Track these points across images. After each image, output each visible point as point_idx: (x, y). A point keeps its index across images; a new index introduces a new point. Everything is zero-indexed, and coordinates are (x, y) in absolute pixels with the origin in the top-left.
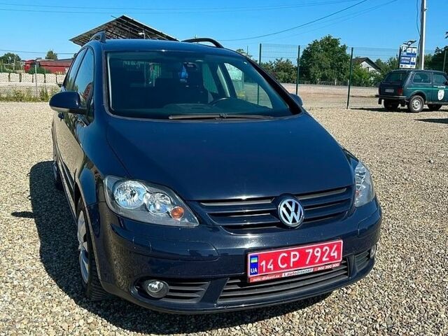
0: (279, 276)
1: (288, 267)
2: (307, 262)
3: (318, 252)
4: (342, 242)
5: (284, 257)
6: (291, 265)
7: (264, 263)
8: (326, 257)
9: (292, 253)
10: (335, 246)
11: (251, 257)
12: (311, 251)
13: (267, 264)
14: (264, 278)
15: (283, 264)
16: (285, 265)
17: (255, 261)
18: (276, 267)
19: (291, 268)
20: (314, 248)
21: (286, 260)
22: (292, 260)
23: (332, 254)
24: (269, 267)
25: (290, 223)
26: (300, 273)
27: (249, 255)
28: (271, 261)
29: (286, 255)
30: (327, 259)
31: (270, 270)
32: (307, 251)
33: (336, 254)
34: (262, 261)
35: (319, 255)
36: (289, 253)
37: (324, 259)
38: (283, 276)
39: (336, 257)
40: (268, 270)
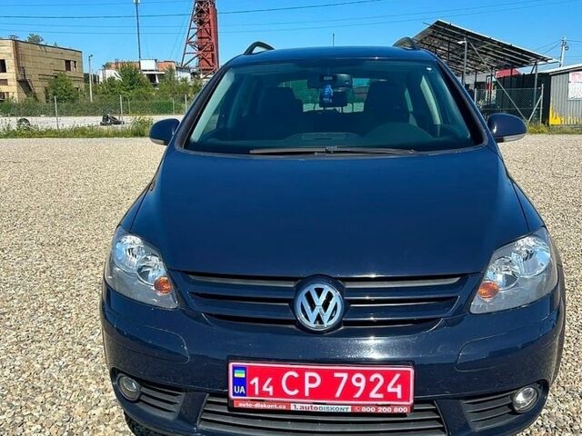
0: (284, 407)
1: (301, 395)
2: (338, 394)
3: (358, 380)
4: (411, 370)
5: (290, 378)
6: (307, 394)
7: (255, 381)
8: (378, 392)
9: (307, 375)
10: (397, 376)
11: (235, 368)
12: (345, 376)
13: (261, 384)
14: (258, 406)
15: (291, 388)
16: (296, 392)
17: (240, 374)
18: (279, 392)
19: (306, 398)
20: (351, 373)
21: (296, 383)
22: (308, 386)
23: (390, 389)
24: (265, 388)
25: (311, 324)
26: (324, 409)
27: (231, 365)
28: (269, 380)
29: (296, 375)
30: (381, 396)
31: (267, 394)
32: (337, 375)
33: (399, 390)
34: (253, 378)
35: (362, 385)
36: (301, 372)
37: (373, 394)
38: (293, 408)
39: (399, 396)
40: (263, 393)
